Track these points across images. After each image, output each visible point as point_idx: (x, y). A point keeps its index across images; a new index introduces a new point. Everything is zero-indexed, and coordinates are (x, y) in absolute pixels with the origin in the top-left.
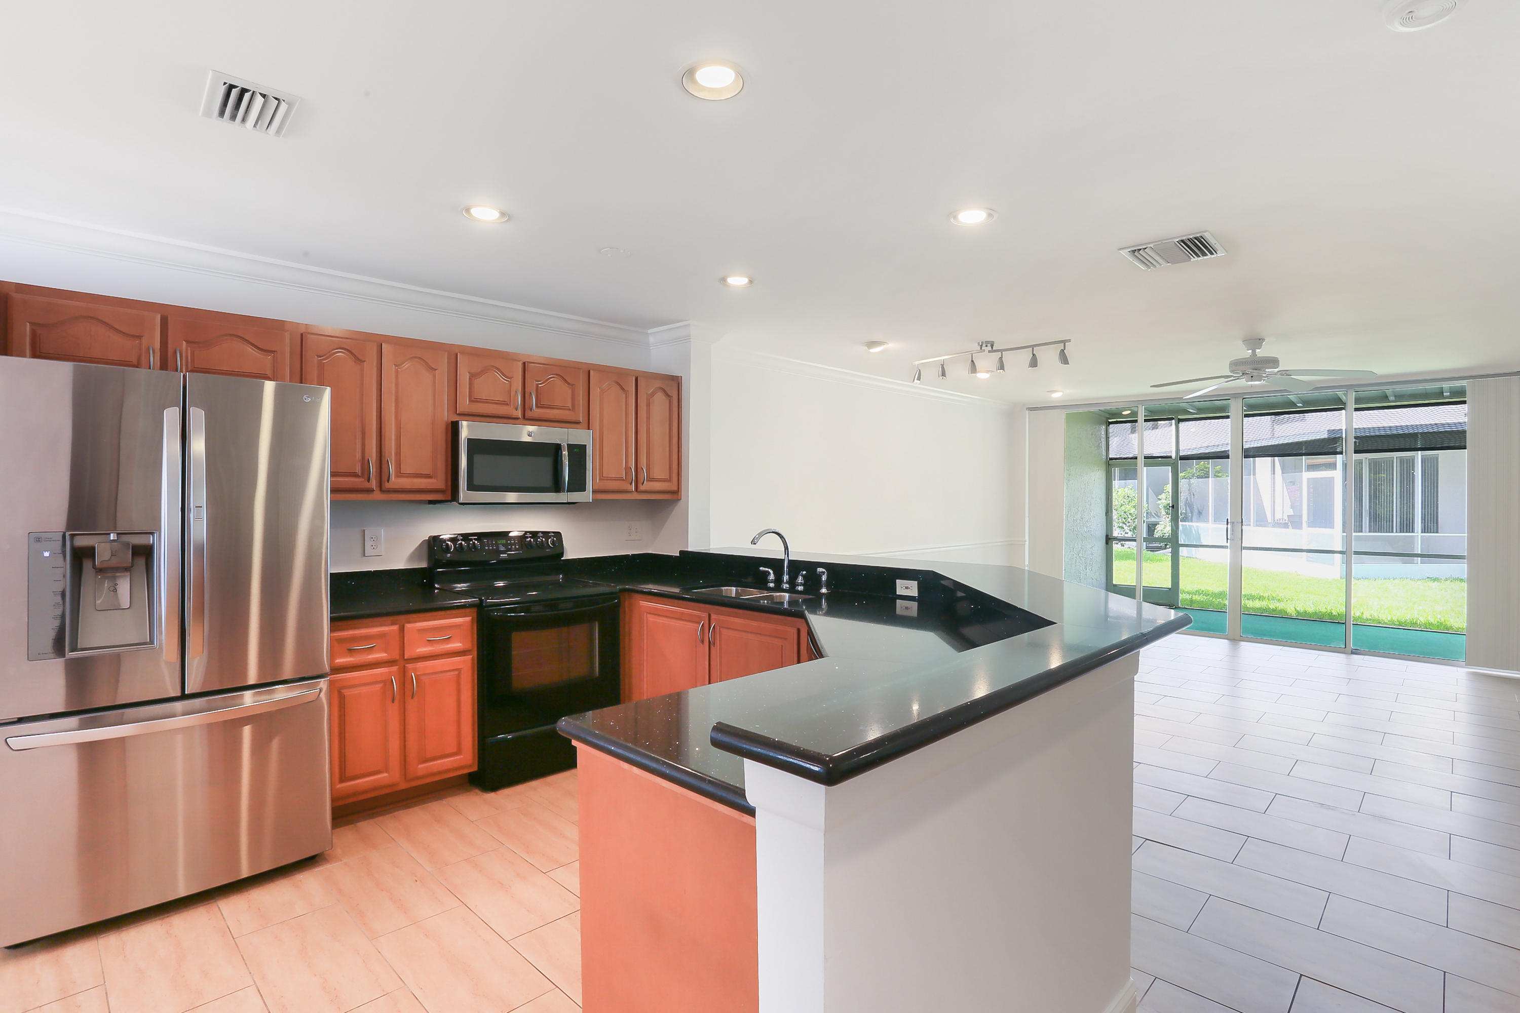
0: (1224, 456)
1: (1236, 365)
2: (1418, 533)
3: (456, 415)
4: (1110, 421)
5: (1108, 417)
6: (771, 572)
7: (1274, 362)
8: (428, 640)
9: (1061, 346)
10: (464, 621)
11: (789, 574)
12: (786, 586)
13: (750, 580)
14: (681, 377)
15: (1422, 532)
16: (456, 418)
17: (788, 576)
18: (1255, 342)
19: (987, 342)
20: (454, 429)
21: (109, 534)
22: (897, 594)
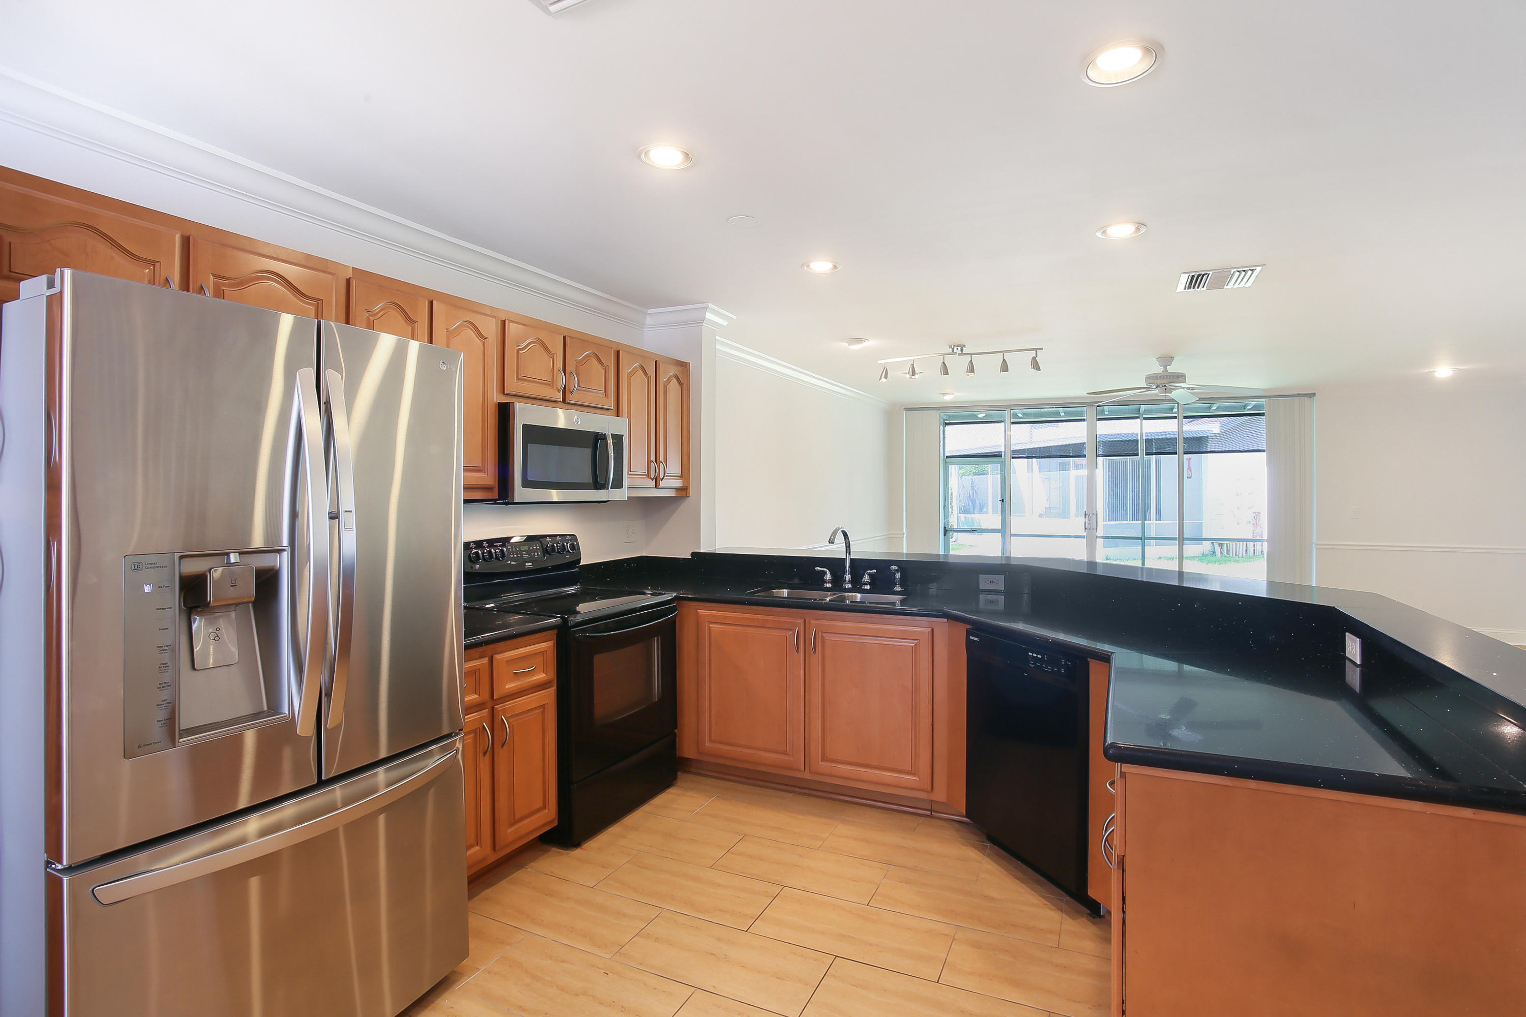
0: (998, 455)
1: (1151, 378)
2: (1153, 521)
3: (502, 395)
4: (946, 422)
5: (945, 418)
6: (828, 572)
7: (1180, 377)
8: (515, 673)
9: (1033, 354)
10: (546, 646)
11: (851, 573)
12: (848, 586)
13: (796, 581)
14: (689, 363)
15: (1156, 520)
16: (504, 400)
17: (849, 576)
18: (1167, 360)
19: (958, 346)
20: (504, 413)
21: (228, 554)
22: (980, 588)
